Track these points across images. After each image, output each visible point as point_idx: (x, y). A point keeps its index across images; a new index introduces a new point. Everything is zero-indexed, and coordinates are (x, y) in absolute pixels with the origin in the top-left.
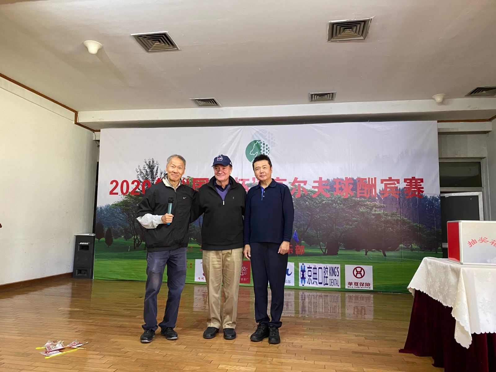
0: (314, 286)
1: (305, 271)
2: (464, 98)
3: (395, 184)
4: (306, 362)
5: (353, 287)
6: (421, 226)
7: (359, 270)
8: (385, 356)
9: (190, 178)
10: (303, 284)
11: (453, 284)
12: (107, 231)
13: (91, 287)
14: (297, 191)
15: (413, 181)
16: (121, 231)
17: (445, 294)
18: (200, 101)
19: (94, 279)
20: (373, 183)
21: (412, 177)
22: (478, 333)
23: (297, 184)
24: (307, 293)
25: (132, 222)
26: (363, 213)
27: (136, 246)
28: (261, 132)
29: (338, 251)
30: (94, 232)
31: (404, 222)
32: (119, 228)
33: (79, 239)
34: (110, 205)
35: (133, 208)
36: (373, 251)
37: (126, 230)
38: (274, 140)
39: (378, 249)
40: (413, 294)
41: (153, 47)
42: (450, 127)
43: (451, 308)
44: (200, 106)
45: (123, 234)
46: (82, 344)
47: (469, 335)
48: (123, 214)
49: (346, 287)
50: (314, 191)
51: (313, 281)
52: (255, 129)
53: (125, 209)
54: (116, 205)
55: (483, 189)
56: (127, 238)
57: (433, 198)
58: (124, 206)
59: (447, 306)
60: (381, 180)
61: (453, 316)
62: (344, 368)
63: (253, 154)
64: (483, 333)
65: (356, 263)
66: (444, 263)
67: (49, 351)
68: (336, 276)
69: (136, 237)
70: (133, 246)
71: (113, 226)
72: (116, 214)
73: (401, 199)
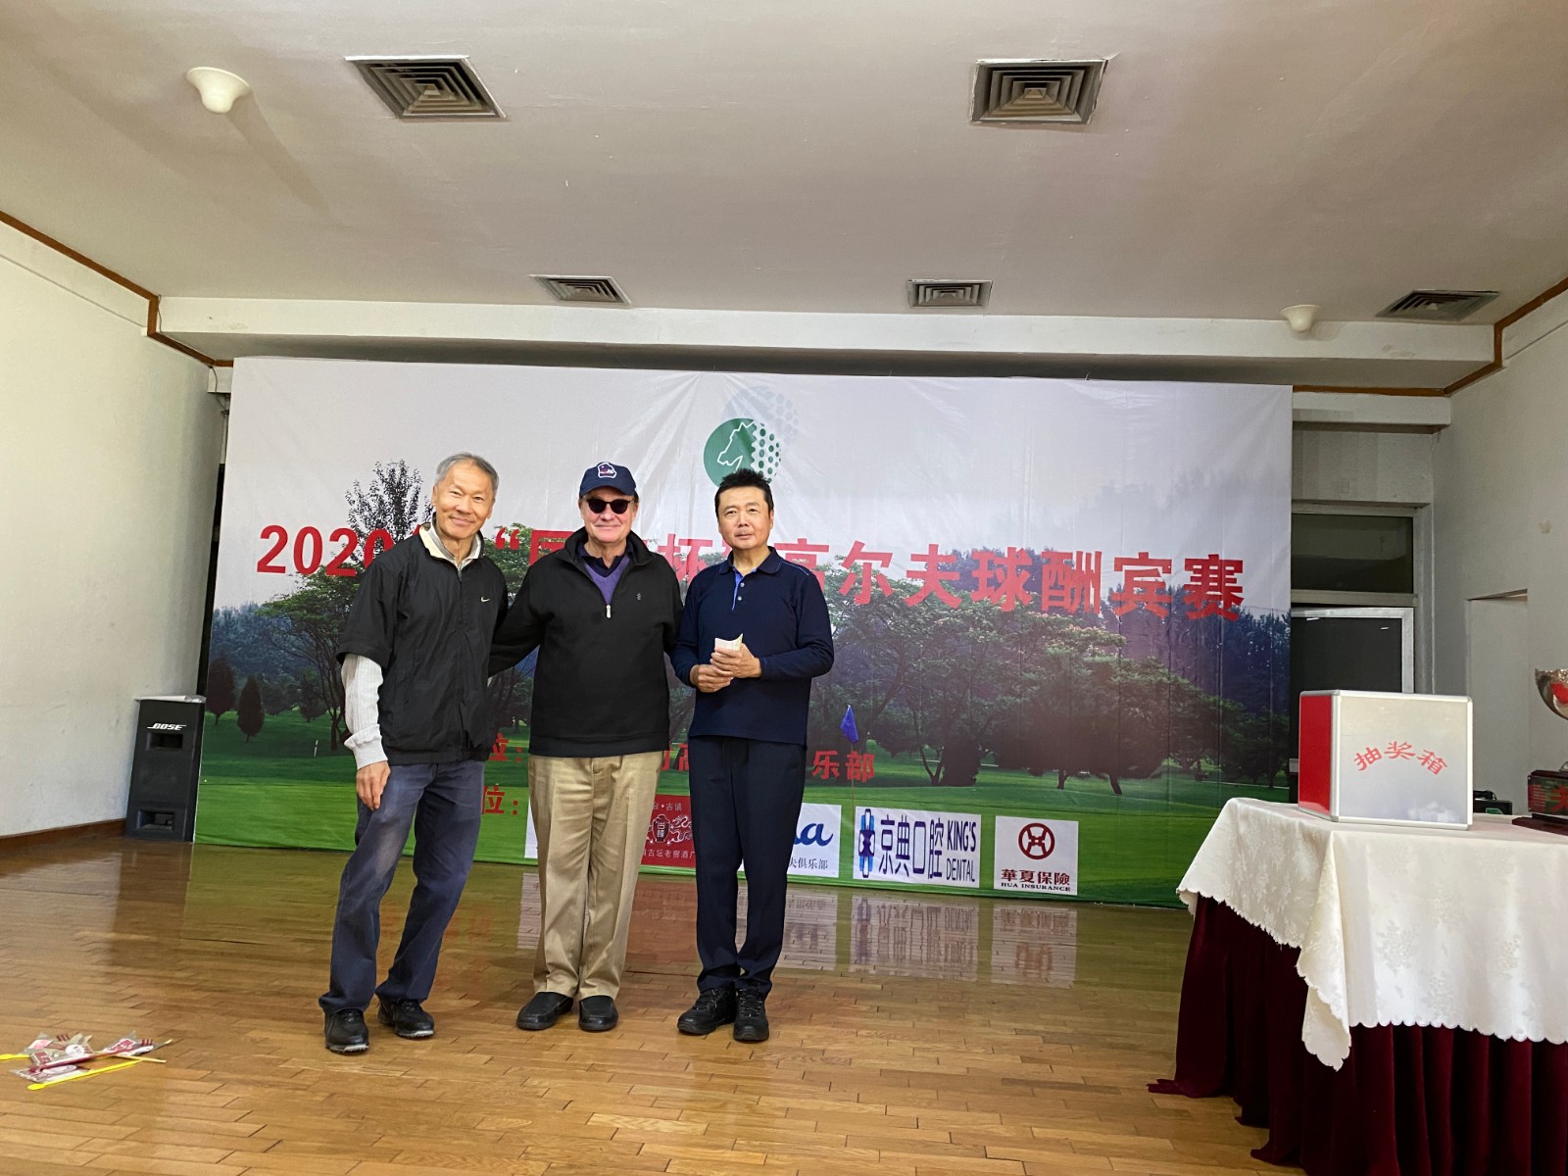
0: (900, 878)
1: (874, 833)
2: (1373, 321)
3: (1156, 573)
4: (862, 1109)
5: (1018, 885)
6: (1228, 705)
7: (1037, 832)
8: (1100, 1092)
9: (522, 530)
10: (866, 873)
11: (1305, 880)
12: (244, 691)
13: (187, 866)
14: (860, 583)
15: (1212, 568)
16: (292, 689)
17: (1283, 908)
18: (562, 285)
19: (196, 843)
20: (1093, 568)
21: (1210, 556)
22: (1370, 1024)
23: (860, 562)
24: (875, 902)
25: (327, 664)
26: (1056, 658)
27: (338, 738)
28: (755, 395)
29: (977, 773)
30: (200, 692)
31: (1179, 692)
32: (285, 680)
33: (149, 710)
34: (259, 605)
35: (332, 618)
36: (1082, 777)
37: (307, 687)
38: (796, 422)
39: (1097, 772)
40: (1192, 909)
41: (416, 103)
42: (1327, 407)
43: (1298, 950)
44: (562, 299)
45: (295, 700)
46: (151, 1047)
47: (1344, 1031)
48: (301, 636)
50: (911, 586)
51: (896, 862)
52: (734, 380)
53: (305, 620)
54: (276, 605)
55: (1415, 600)
56: (309, 713)
57: (1270, 621)
58: (305, 612)
59: (1285, 943)
60: (1116, 559)
61: (1301, 974)
62: (975, 1127)
63: (727, 462)
64: (1384, 1024)
65: (1027, 811)
66: (1284, 817)
67: (43, 1066)
68: (966, 849)
70: (330, 739)
71: (264, 675)
72: (276, 635)
73: (1174, 622)
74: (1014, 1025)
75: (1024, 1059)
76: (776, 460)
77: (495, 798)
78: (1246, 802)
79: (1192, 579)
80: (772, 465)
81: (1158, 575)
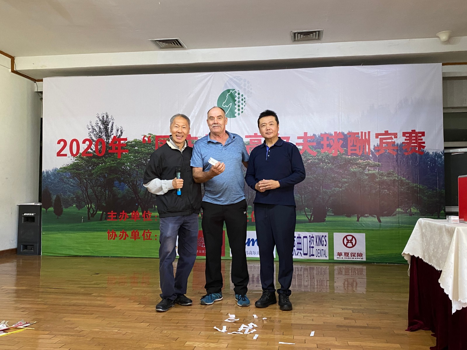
0: (299, 258)
5: (343, 258)
6: (421, 187)
7: (350, 238)
9: (152, 136)
12: (55, 200)
13: (40, 264)
15: (413, 135)
16: (72, 198)
17: (439, 257)
18: (161, 42)
19: (42, 256)
20: (367, 138)
21: (412, 130)
25: (84, 189)
26: (354, 173)
27: (90, 216)
28: (235, 80)
29: (325, 217)
30: (40, 201)
31: (402, 183)
32: (69, 196)
33: (22, 209)
34: (58, 168)
35: (85, 172)
36: (366, 217)
37: (78, 197)
38: (251, 89)
39: (371, 215)
40: (409, 261)
42: (457, 71)
44: (161, 48)
45: (74, 202)
46: (29, 324)
48: (74, 179)
49: (335, 258)
51: (297, 252)
52: (228, 75)
53: (76, 173)
54: (65, 168)
56: (79, 207)
57: (436, 154)
58: (75, 170)
60: (376, 134)
62: (327, 342)
63: (226, 106)
65: (346, 230)
68: (323, 245)
69: (90, 206)
70: (87, 216)
71: (62, 194)
72: (65, 179)
73: (399, 156)
74: (341, 307)
75: (345, 318)
76: (244, 104)
77: (148, 234)
79: (406, 140)
80: (243, 106)
81: (392, 139)
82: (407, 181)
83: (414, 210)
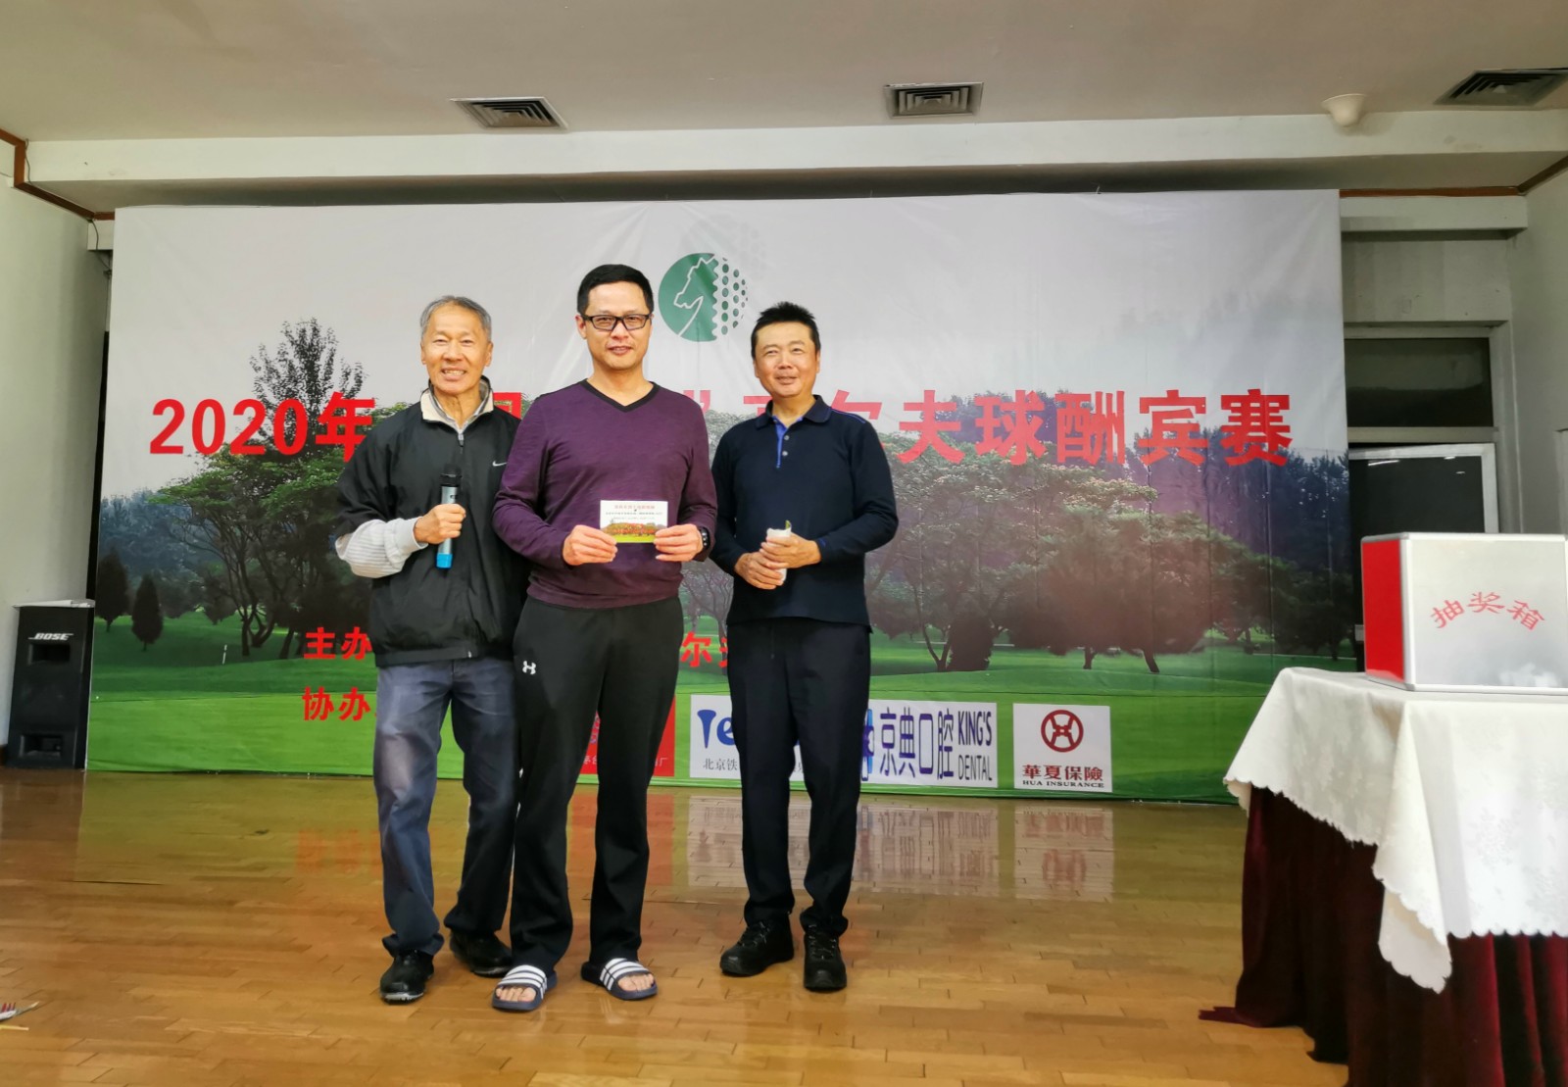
0: (905, 780)
1: (872, 728)
2: (1430, 109)
3: (1187, 414)
4: (857, 1056)
5: (1042, 783)
6: (1279, 564)
7: (1062, 720)
8: (1143, 1026)
11: (1376, 763)
12: (140, 592)
13: (79, 798)
15: (1253, 405)
16: (194, 587)
17: (1353, 797)
19: (88, 770)
20: (1115, 410)
21: (1250, 391)
22: (1462, 934)
24: (876, 806)
25: (235, 556)
26: (1077, 519)
27: (250, 642)
28: (714, 225)
29: (990, 655)
30: (90, 595)
31: (1220, 551)
32: (186, 578)
33: (31, 619)
34: (154, 491)
35: (238, 503)
36: (1112, 654)
37: (212, 583)
38: (764, 254)
39: (1129, 647)
40: (1244, 802)
43: (1373, 849)
44: (489, 126)
45: (198, 599)
46: (14, 1013)
48: (202, 525)
50: (905, 440)
51: (900, 762)
52: (694, 212)
53: (209, 508)
54: (174, 491)
55: (1496, 434)
56: (216, 614)
57: (1325, 466)
58: (207, 497)
59: (1358, 840)
60: (1142, 400)
61: (1378, 874)
63: (685, 304)
64: (1481, 932)
65: (1050, 697)
66: (1349, 689)
68: (980, 743)
69: (249, 611)
70: (239, 642)
71: (161, 572)
72: (174, 526)
73: (1212, 470)
74: (1039, 948)
75: (1051, 990)
76: (742, 299)
78: (1304, 673)
79: (1231, 418)
80: (738, 306)
81: (1191, 416)
82: (1236, 545)
83: (1258, 635)
